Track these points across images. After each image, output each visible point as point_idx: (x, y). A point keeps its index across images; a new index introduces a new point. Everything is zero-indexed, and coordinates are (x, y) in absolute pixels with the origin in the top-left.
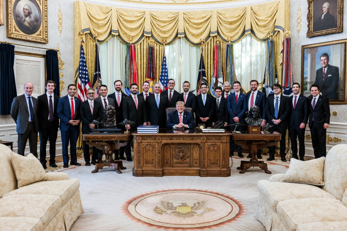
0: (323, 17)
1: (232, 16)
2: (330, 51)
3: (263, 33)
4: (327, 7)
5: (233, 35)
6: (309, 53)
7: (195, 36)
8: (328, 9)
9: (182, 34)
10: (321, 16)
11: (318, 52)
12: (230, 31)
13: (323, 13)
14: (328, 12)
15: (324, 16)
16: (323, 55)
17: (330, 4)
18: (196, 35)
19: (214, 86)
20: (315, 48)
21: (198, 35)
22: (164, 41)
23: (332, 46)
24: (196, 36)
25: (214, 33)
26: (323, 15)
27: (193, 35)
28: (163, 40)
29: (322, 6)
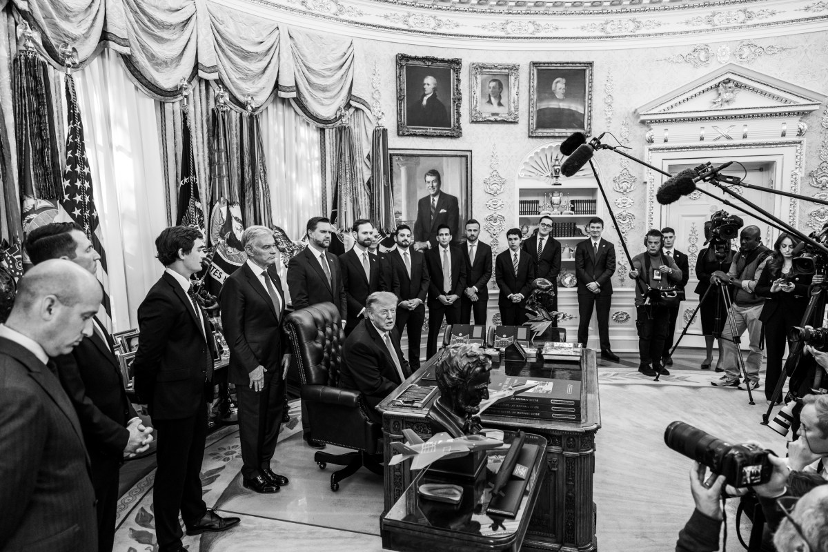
0: (425, 102)
1: (245, 37)
2: (442, 168)
3: (323, 105)
4: (432, 86)
5: (256, 90)
6: (403, 165)
7: (157, 64)
8: (435, 89)
9: (123, 43)
10: (422, 100)
11: (421, 166)
12: (244, 77)
13: (425, 95)
14: (434, 96)
15: (428, 100)
16: (429, 172)
17: (437, 81)
18: (159, 61)
19: (223, 230)
20: (414, 158)
21: (166, 63)
22: (70, 49)
23: (444, 158)
24: (161, 64)
25: (209, 70)
26: (425, 99)
27: (152, 57)
28: (66, 45)
29: (423, 81)
